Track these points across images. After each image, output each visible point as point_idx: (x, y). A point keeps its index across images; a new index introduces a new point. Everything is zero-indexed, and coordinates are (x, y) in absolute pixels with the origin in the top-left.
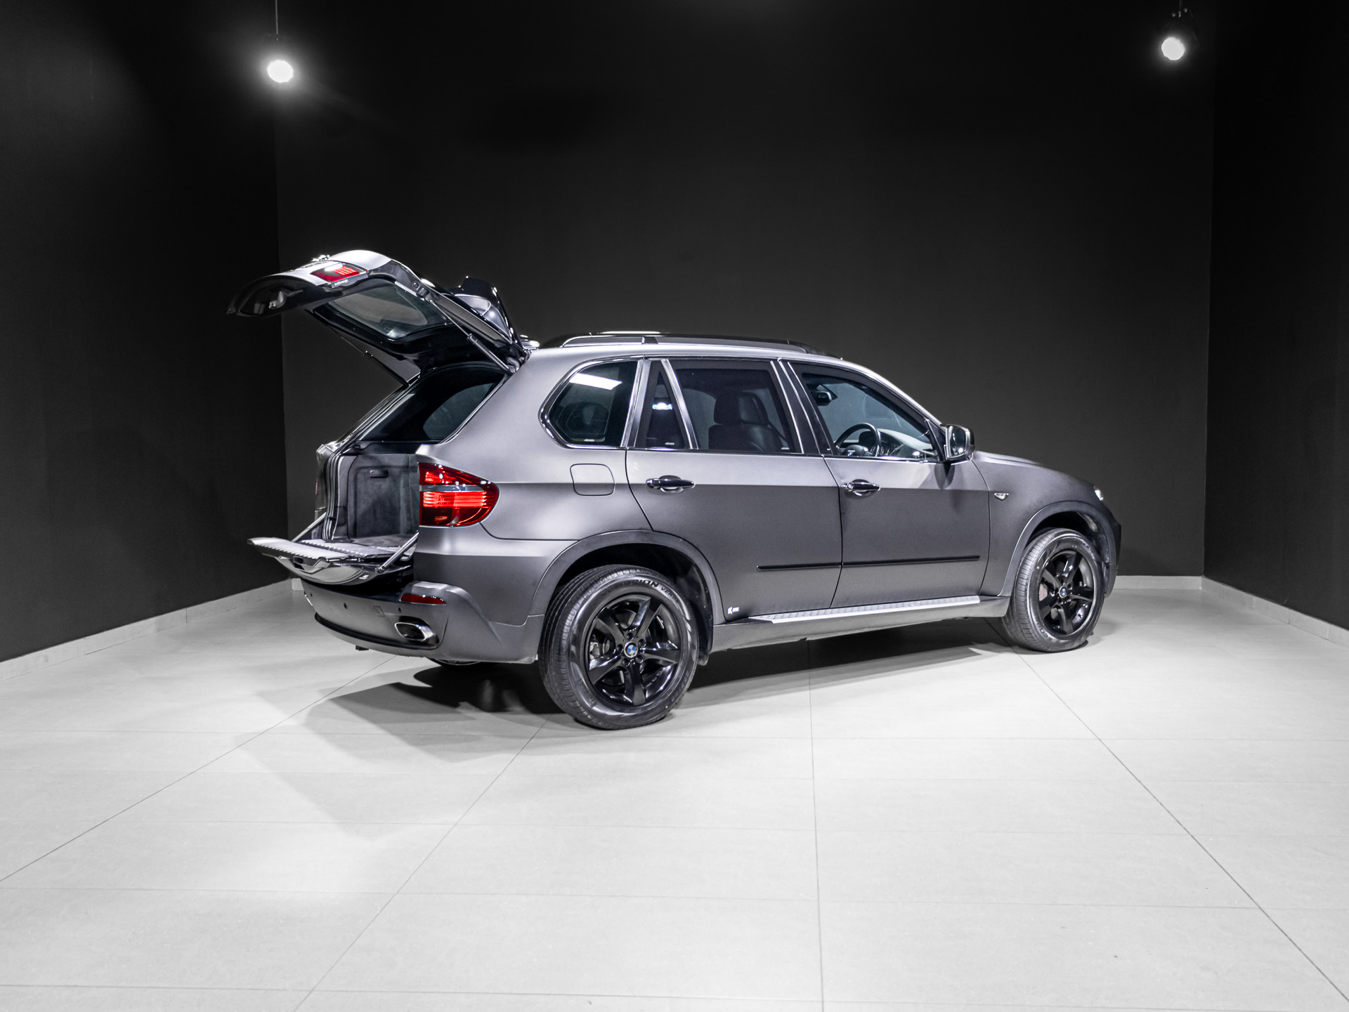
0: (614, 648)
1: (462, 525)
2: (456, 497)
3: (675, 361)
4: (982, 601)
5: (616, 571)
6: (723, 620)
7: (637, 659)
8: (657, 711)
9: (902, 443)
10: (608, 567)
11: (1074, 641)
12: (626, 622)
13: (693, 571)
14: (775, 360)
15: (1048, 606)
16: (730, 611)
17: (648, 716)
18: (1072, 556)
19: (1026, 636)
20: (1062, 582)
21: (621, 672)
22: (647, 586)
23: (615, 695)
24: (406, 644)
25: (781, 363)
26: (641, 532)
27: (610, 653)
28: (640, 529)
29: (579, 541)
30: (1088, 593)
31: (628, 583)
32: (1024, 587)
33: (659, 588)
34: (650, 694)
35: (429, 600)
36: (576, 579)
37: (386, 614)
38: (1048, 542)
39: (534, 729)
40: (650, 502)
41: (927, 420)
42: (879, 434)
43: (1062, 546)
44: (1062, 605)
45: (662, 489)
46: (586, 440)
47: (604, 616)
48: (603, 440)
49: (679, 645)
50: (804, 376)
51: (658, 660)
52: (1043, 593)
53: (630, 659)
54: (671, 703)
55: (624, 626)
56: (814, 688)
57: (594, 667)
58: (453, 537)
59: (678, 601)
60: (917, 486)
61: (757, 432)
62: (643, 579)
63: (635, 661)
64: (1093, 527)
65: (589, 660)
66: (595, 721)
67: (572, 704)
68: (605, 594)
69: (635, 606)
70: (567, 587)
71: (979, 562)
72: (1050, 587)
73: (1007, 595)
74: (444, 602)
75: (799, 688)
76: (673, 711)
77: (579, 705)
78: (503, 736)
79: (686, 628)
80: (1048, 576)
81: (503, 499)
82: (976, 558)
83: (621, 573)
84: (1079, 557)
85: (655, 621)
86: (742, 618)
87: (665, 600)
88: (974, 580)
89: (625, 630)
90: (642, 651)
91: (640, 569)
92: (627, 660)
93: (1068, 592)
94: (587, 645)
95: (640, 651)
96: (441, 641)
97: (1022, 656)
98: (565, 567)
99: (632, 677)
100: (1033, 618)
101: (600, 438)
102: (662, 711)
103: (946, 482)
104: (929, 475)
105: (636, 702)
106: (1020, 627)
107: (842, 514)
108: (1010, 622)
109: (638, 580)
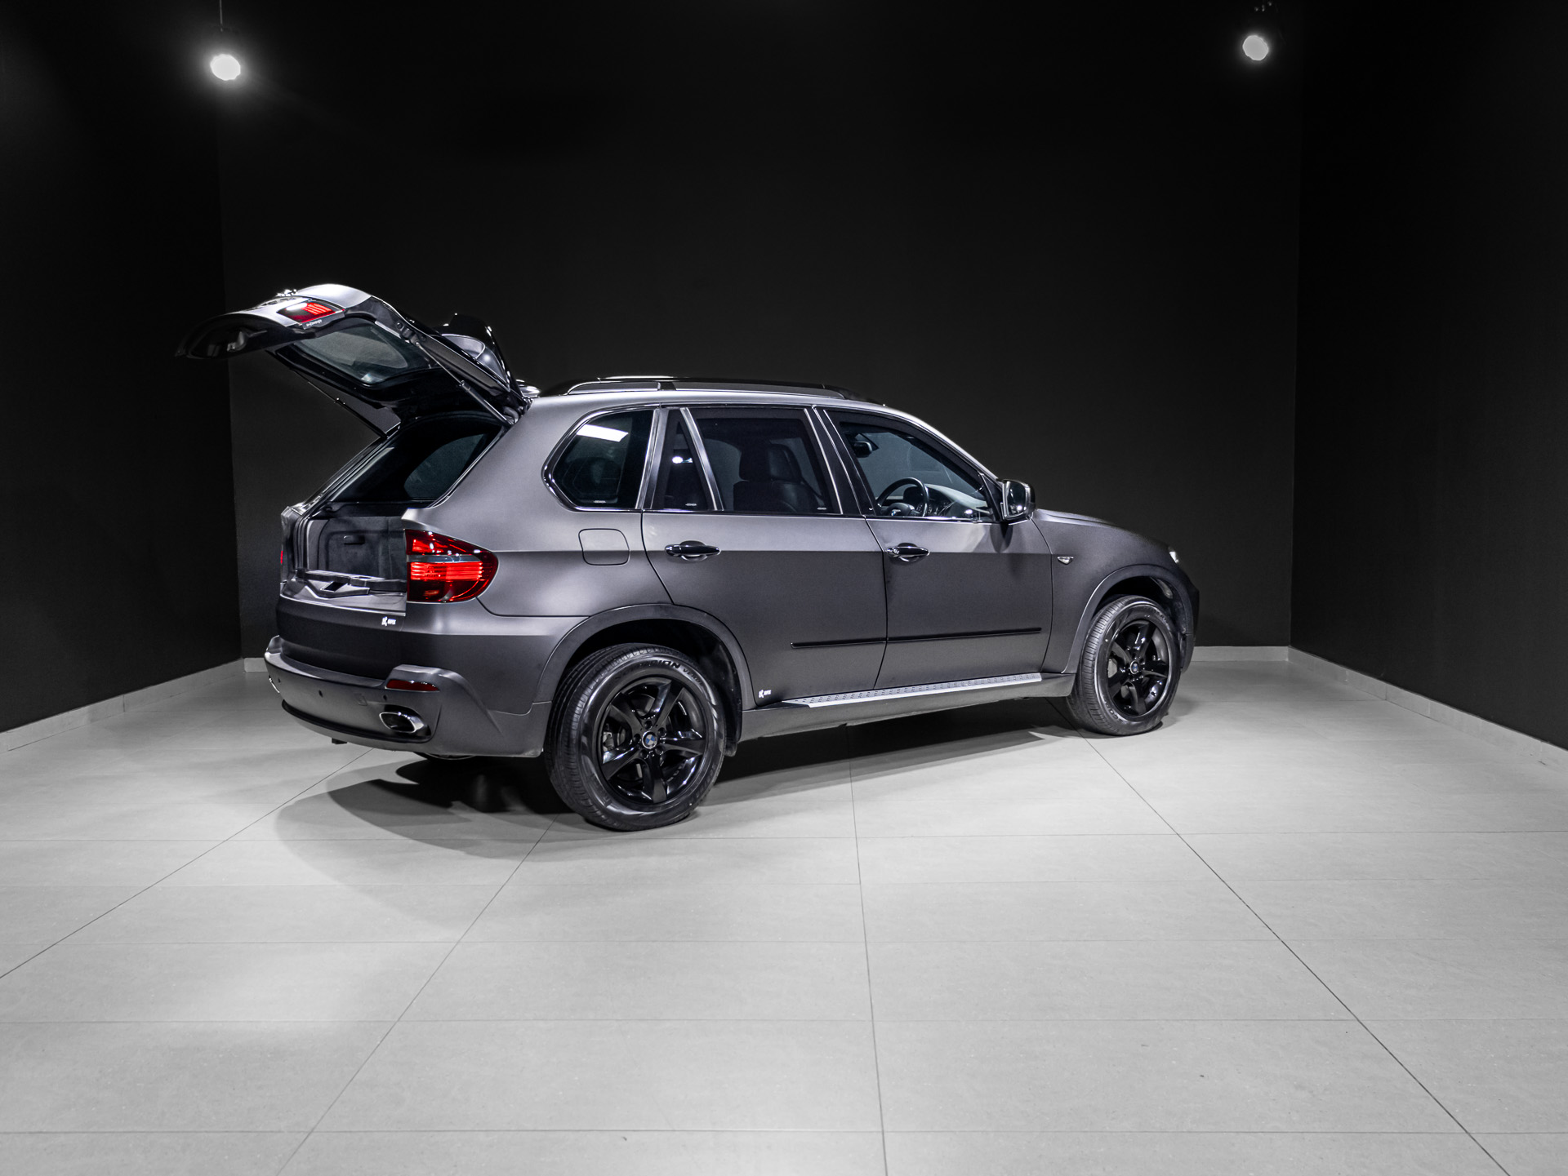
0: (631, 738)
1: (455, 600)
2: (448, 569)
3: (697, 409)
4: (1044, 679)
5: (632, 651)
6: (753, 704)
7: (656, 750)
8: (682, 808)
9: (953, 501)
10: (623, 647)
11: (1147, 723)
12: (643, 709)
13: (719, 650)
14: (809, 408)
15: (1119, 683)
16: (761, 695)
17: (671, 814)
18: (1144, 626)
19: (1094, 717)
20: (1133, 656)
21: (638, 766)
22: (667, 667)
23: (632, 792)
24: (392, 736)
25: (815, 411)
26: (659, 606)
27: (625, 745)
28: (659, 602)
29: (590, 616)
30: (1163, 668)
31: (646, 664)
32: (1091, 662)
33: (680, 670)
34: (672, 789)
35: (419, 686)
36: (586, 661)
37: (369, 702)
38: (1118, 611)
39: (539, 832)
40: (669, 572)
41: (982, 474)
42: (927, 490)
43: (1133, 616)
44: (1133, 682)
45: (683, 557)
46: (597, 502)
47: (619, 702)
48: (616, 501)
49: (704, 733)
50: (842, 425)
51: (681, 751)
52: (1112, 669)
53: (649, 750)
54: (696, 799)
55: (640, 713)
56: (856, 780)
57: (607, 760)
58: (445, 615)
59: (702, 684)
60: (971, 550)
61: (789, 489)
62: (663, 660)
63: (654, 753)
64: (1168, 593)
65: (603, 753)
66: (609, 822)
68: (619, 677)
69: (654, 691)
70: (576, 670)
71: (1039, 635)
72: (1120, 663)
73: (1072, 672)
74: (436, 689)
75: (839, 780)
76: (698, 809)
77: (591, 804)
78: (505, 840)
79: (712, 715)
80: (1118, 650)
81: (502, 571)
82: (1037, 630)
83: (638, 653)
84: (1152, 628)
85: (677, 706)
86: (774, 702)
87: (687, 683)
88: (1036, 657)
89: (643, 718)
90: (662, 741)
91: (659, 648)
92: (645, 752)
93: (1140, 668)
94: (600, 735)
95: (659, 741)
96: (433, 733)
97: (1089, 740)
98: (574, 646)
99: (651, 771)
100: (1101, 697)
101: (613, 498)
102: (685, 809)
103: (1003, 545)
104: (984, 537)
105: (656, 800)
106: (1087, 707)
107: (886, 583)
108: (1076, 702)
109: (656, 661)
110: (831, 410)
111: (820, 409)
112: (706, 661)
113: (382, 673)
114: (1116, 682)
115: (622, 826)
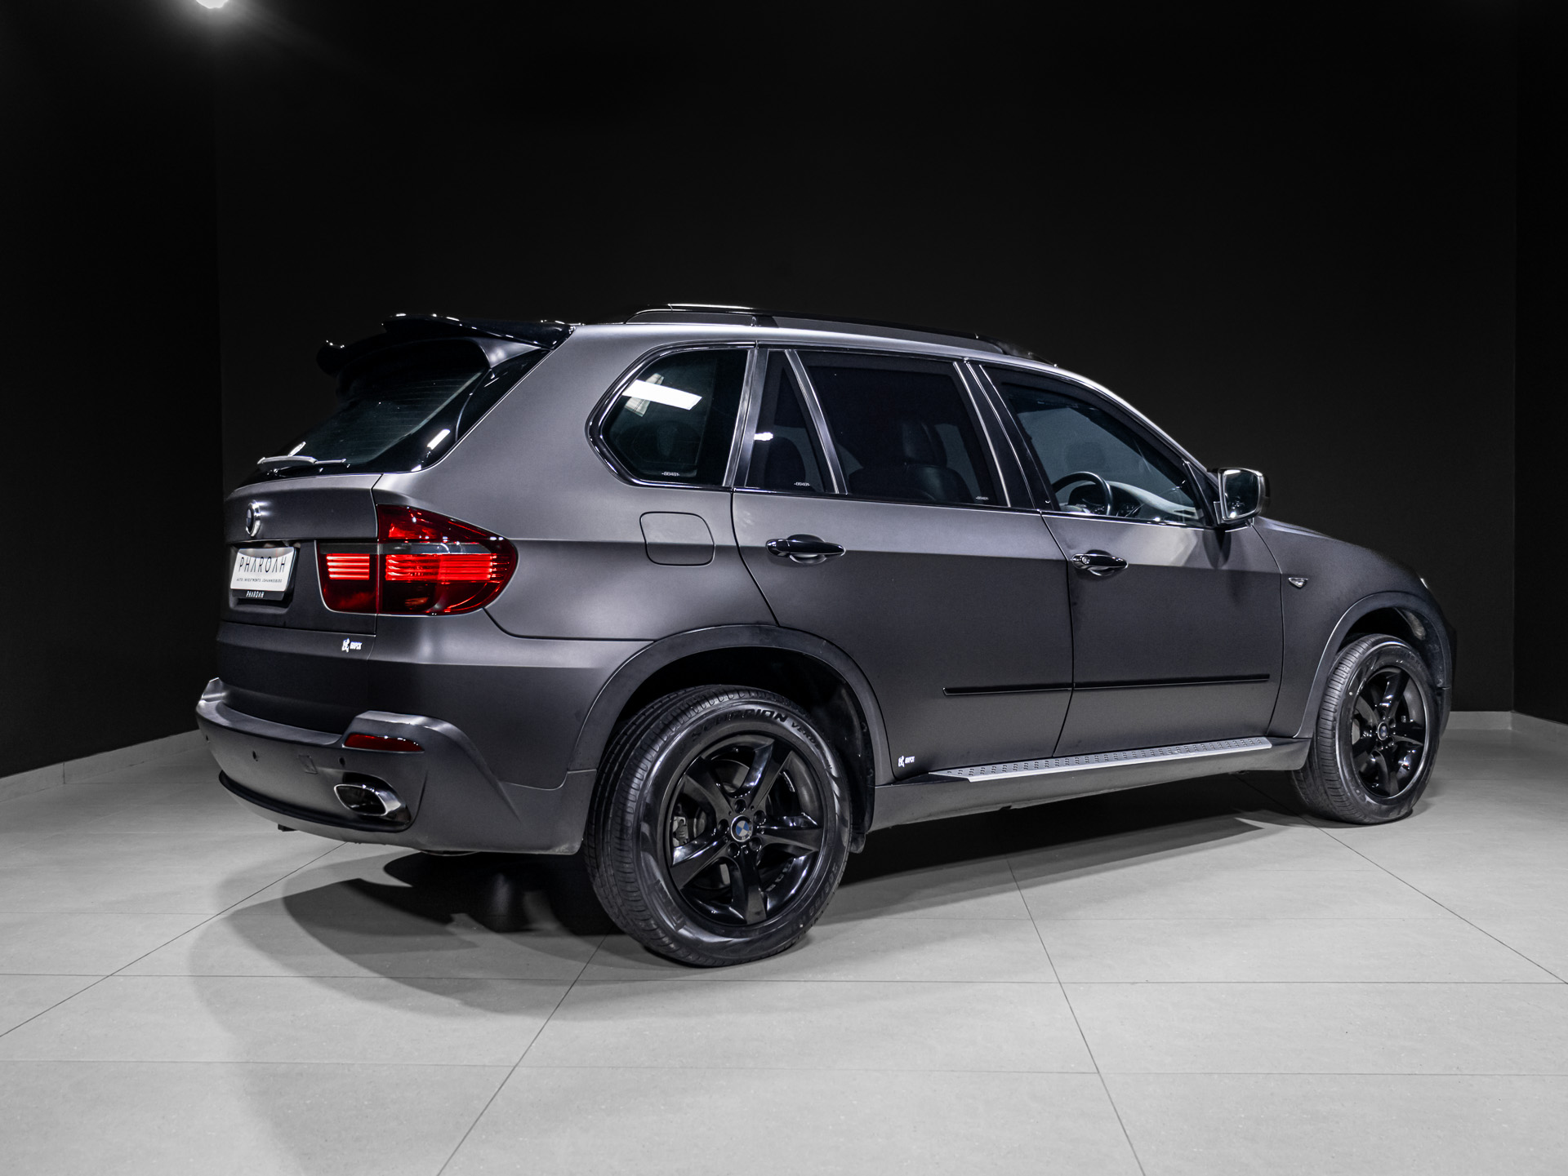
0: (715, 826)
1: (453, 612)
2: (443, 564)
3: (807, 352)
4: (1274, 745)
5: (716, 695)
6: (890, 777)
7: (751, 844)
8: (789, 931)
9: (1142, 501)
10: (703, 689)
11: (1402, 807)
12: (730, 782)
13: (841, 697)
14: (960, 361)
15: (1365, 753)
16: (901, 763)
17: (773, 940)
18: (1396, 675)
19: (1333, 799)
20: (1381, 716)
21: (724, 868)
22: (768, 720)
23: (716, 907)
24: (354, 821)
25: (969, 366)
26: (757, 627)
27: (706, 835)
28: (758, 623)
29: (655, 641)
30: (1417, 732)
31: (738, 715)
32: (1330, 723)
33: (787, 724)
34: (774, 903)
35: (394, 744)
36: (648, 709)
37: (320, 769)
38: (1364, 653)
39: (576, 966)
40: (772, 578)
41: (1188, 463)
42: (1108, 487)
43: (1382, 662)
44: (1382, 752)
45: (791, 557)
46: (666, 474)
47: (696, 772)
48: (694, 474)
49: (820, 820)
50: (1004, 386)
51: (786, 846)
52: (1355, 735)
53: (741, 844)
54: (809, 918)
55: (727, 788)
56: (1026, 887)
57: (680, 860)
58: (437, 635)
59: (818, 746)
60: (1181, 564)
61: (932, 476)
62: (762, 709)
63: (748, 848)
64: (1419, 632)
65: (673, 848)
66: (681, 954)
67: (642, 924)
68: (699, 734)
69: (748, 756)
70: (634, 723)
71: (1267, 684)
72: (1364, 725)
73: (1307, 737)
74: (419, 748)
75: (1001, 886)
76: (814, 931)
77: (655, 927)
78: (524, 981)
79: (832, 791)
80: (1364, 707)
81: (526, 569)
82: (1263, 678)
83: (725, 698)
84: (1404, 679)
85: (781, 780)
86: (917, 774)
87: (798, 744)
88: (1260, 716)
89: (732, 795)
90: (759, 831)
91: (757, 692)
92: (735, 846)
93: (1390, 731)
94: (669, 821)
95: (756, 831)
96: (413, 817)
97: (1325, 830)
98: (632, 686)
99: (742, 874)
100: (1343, 772)
101: (690, 470)
102: (794, 933)
103: (1221, 559)
104: (1196, 547)
105: (751, 919)
106: (1323, 785)
107: (1071, 604)
108: (1305, 778)
109: (753, 710)
110: (989, 366)
111: (974, 363)
112: (820, 713)
113: (337, 724)
114: (1363, 751)
115: (701, 961)
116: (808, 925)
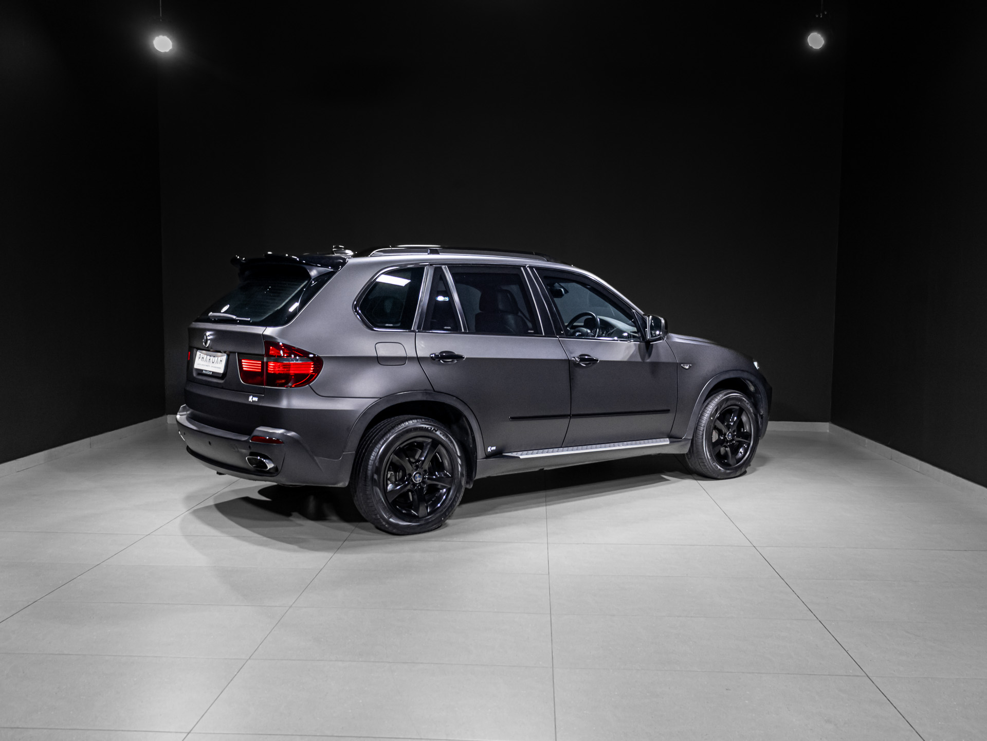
0: (406, 476)
1: (295, 386)
2: (291, 366)
3: (453, 266)
4: (671, 442)
5: (407, 420)
6: (484, 456)
7: (421, 484)
8: (437, 521)
9: (615, 327)
10: (402, 417)
11: (737, 471)
12: (414, 458)
13: (463, 421)
14: (524, 267)
16: (489, 449)
17: (430, 525)
18: (736, 410)
19: (702, 467)
20: (729, 429)
21: (410, 493)
22: (430, 431)
23: (406, 510)
24: (254, 472)
25: (528, 269)
26: (426, 392)
27: (402, 480)
28: (425, 390)
29: (381, 398)
30: (747, 436)
31: (416, 429)
32: (701, 432)
33: (438, 433)
34: (431, 509)
35: (271, 440)
36: (379, 426)
37: (240, 450)
38: (720, 399)
39: (346, 534)
40: (432, 371)
41: (634, 311)
42: (598, 320)
43: (729, 403)
44: (728, 445)
45: (441, 361)
46: (387, 325)
47: (398, 453)
48: (399, 325)
49: (452, 474)
50: (545, 278)
51: (437, 485)
52: (715, 436)
53: (417, 484)
54: (446, 516)
55: (412, 460)
56: (549, 505)
57: (390, 490)
58: (289, 396)
59: (452, 442)
60: (626, 360)
61: (511, 319)
62: (427, 426)
63: (420, 485)
64: (752, 388)
65: (387, 485)
66: (390, 529)
67: (374, 516)
68: (399, 437)
69: (421, 446)
70: (372, 432)
71: (669, 414)
72: (720, 433)
73: (689, 438)
74: (282, 443)
75: (538, 504)
76: (448, 521)
77: (379, 517)
78: (325, 539)
79: (457, 462)
80: (719, 424)
81: (326, 369)
82: (667, 411)
83: (411, 422)
84: (741, 411)
85: (435, 456)
86: (498, 454)
87: (442, 441)
88: (666, 428)
89: (413, 463)
90: (425, 478)
91: (425, 419)
92: (414, 485)
93: (733, 436)
94: (386, 473)
95: (424, 478)
96: (279, 470)
97: (699, 482)
98: (370, 417)
99: (418, 497)
100: (707, 454)
101: (397, 323)
102: (439, 522)
103: (647, 356)
104: (634, 351)
105: (420, 515)
106: (698, 461)
107: (571, 379)
108: (691, 456)
109: (423, 427)
110: (538, 269)
111: (531, 267)
112: (455, 427)
113: (248, 431)
114: (717, 445)
115: (399, 532)
116: (446, 518)
